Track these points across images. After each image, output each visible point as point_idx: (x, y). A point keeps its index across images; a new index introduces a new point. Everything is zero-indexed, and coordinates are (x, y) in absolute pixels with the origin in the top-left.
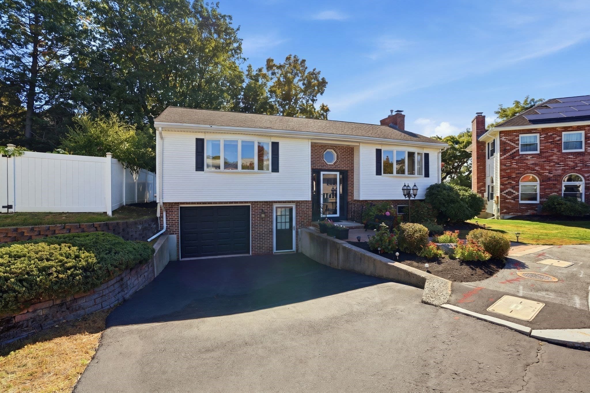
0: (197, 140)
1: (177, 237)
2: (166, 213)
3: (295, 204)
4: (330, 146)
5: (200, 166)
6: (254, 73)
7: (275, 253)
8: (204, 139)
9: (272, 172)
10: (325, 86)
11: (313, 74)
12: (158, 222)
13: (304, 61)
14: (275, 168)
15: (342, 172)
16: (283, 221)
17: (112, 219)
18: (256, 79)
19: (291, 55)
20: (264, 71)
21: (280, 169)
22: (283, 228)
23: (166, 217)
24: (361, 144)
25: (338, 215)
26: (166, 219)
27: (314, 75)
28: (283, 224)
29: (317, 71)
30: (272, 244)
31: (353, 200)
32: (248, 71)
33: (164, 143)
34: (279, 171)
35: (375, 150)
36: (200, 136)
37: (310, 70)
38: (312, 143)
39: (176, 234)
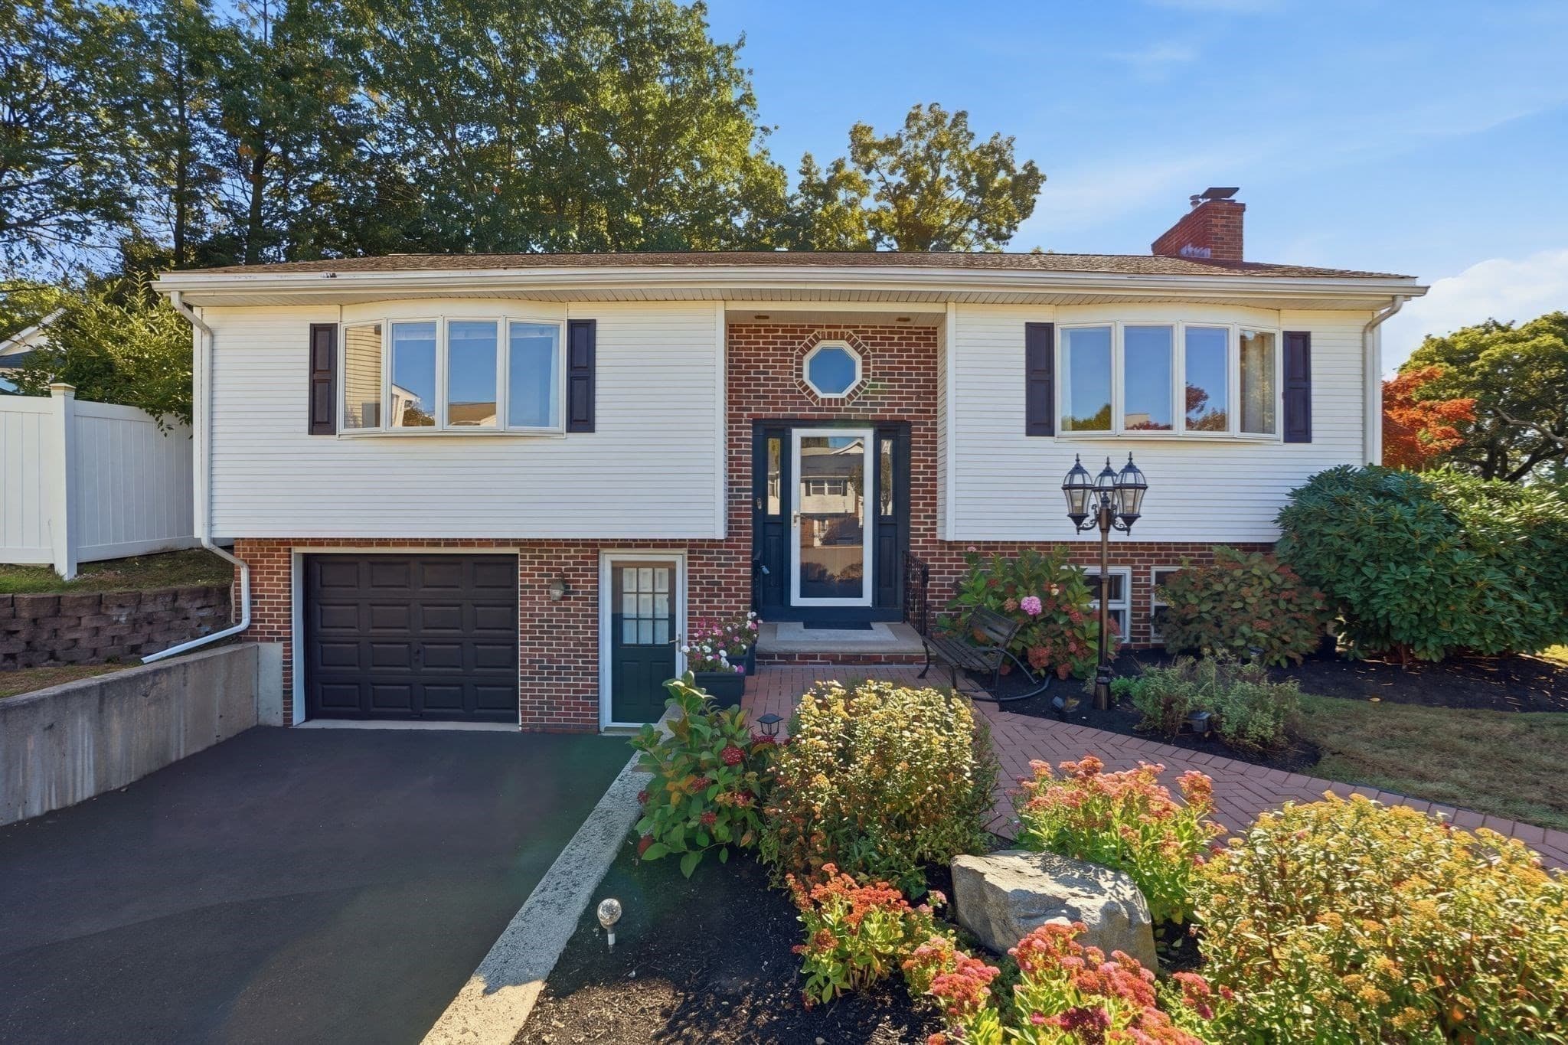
0: (316, 330)
1: (285, 651)
2: (251, 573)
3: (684, 551)
4: (828, 327)
5: (322, 420)
6: (824, 177)
7: (608, 729)
8: (336, 325)
9: (570, 430)
10: (1035, 189)
11: (994, 150)
12: (229, 599)
13: (962, 115)
14: (581, 418)
15: (884, 429)
16: (646, 612)
17: (72, 586)
18: (826, 191)
19: (919, 107)
20: (850, 167)
21: (598, 420)
22: (646, 639)
23: (251, 585)
24: (951, 306)
25: (866, 600)
26: (251, 591)
27: (996, 155)
28: (646, 627)
29: (1004, 138)
30: (598, 698)
31: (935, 542)
32: (806, 172)
33: (218, 346)
34: (597, 427)
35: (1023, 329)
36: (325, 315)
37: (983, 139)
38: (728, 314)
39: (279, 639)
